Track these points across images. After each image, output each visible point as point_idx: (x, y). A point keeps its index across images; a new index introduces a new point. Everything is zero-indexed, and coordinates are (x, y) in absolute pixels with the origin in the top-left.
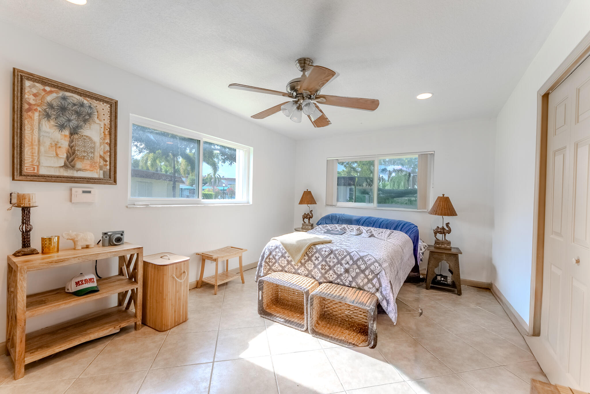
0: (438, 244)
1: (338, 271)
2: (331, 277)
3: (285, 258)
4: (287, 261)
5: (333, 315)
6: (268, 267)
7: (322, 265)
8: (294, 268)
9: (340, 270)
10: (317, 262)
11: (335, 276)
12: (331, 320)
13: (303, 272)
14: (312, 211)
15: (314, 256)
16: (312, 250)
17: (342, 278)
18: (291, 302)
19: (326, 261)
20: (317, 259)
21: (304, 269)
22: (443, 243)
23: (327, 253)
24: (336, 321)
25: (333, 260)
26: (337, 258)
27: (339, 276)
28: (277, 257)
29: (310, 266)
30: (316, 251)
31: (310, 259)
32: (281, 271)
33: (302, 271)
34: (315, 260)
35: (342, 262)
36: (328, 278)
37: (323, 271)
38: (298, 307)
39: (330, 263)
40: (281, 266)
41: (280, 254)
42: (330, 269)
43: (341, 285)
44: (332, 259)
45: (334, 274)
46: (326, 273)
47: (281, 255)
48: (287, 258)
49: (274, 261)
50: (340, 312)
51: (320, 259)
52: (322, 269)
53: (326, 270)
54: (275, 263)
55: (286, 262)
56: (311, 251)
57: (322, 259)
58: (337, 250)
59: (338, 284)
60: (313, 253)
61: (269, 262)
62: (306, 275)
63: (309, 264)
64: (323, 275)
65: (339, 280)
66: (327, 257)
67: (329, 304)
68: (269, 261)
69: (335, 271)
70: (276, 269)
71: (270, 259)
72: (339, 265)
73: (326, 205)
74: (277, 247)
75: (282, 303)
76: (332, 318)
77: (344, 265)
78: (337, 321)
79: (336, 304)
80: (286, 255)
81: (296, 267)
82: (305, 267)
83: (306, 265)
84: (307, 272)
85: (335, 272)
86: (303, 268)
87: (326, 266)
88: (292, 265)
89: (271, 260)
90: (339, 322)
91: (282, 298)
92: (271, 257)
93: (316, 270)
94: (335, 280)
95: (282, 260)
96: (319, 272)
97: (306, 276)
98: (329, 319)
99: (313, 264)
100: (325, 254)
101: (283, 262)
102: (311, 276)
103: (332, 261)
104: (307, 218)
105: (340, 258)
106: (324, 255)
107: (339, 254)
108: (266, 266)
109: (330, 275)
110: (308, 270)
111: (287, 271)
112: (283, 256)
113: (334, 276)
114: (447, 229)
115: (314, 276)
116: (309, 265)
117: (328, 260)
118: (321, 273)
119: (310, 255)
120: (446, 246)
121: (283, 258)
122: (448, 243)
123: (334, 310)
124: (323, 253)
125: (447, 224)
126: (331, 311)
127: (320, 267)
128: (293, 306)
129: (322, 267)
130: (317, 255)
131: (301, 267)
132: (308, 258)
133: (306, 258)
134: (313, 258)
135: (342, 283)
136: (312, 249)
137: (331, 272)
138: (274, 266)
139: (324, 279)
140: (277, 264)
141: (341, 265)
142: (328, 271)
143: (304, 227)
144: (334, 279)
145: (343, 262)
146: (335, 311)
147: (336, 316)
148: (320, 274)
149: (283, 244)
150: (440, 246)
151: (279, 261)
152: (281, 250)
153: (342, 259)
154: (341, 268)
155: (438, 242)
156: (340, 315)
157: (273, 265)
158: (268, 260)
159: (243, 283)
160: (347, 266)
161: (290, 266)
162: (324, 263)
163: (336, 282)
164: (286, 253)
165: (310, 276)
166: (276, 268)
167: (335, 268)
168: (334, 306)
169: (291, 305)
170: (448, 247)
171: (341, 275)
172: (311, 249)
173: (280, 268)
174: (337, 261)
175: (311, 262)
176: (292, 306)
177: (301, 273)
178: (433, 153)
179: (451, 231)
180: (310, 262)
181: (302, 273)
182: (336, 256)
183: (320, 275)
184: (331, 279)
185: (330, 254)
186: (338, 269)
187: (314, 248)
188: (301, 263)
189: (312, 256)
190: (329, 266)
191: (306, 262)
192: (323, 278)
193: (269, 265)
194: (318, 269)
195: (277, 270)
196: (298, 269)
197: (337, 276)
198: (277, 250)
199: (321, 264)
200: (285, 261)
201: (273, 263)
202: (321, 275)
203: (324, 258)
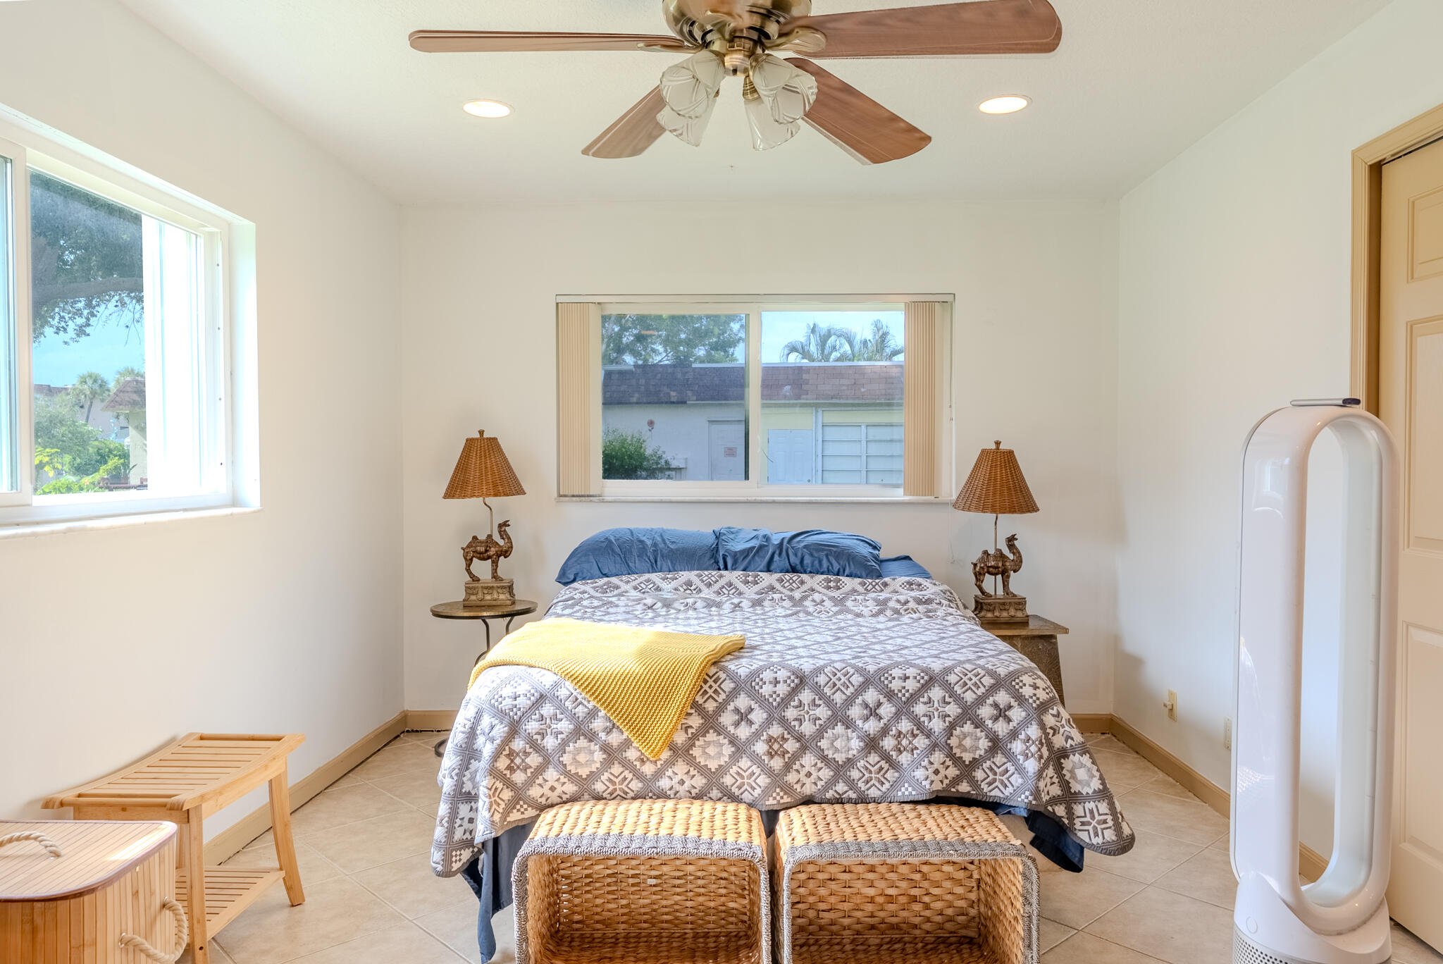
0: (989, 611)
1: (837, 750)
2: (808, 781)
3: (591, 741)
4: (606, 748)
5: (821, 928)
6: (507, 794)
7: (770, 740)
8: (639, 776)
9: (844, 744)
10: (743, 732)
11: (826, 773)
12: (813, 948)
13: (682, 782)
14: (505, 524)
15: (731, 707)
16: (715, 686)
17: (855, 774)
18: (623, 926)
19: (784, 722)
20: (743, 717)
21: (685, 768)
22: (1004, 604)
23: (782, 689)
24: (837, 947)
25: (811, 712)
26: (829, 702)
27: (841, 770)
28: (550, 743)
29: (713, 752)
30: (732, 685)
31: (711, 723)
32: (574, 799)
33: (676, 779)
34: (737, 724)
35: (849, 713)
36: (798, 787)
37: (777, 763)
38: (659, 936)
39: (801, 725)
40: (574, 778)
41: (565, 726)
42: (804, 749)
43: (850, 801)
44: (806, 708)
45: (819, 765)
46: (788, 767)
47: (571, 727)
48: (602, 735)
49: (534, 760)
50: (846, 906)
51: (758, 716)
52: (772, 757)
53: (787, 756)
54: (540, 770)
55: (599, 756)
56: (710, 692)
57: (765, 715)
58: (819, 670)
59: (840, 801)
60: (723, 696)
61: (508, 772)
62: (694, 792)
63: (708, 743)
64: (777, 780)
65: (841, 787)
66: (785, 702)
67: (802, 890)
68: (509, 768)
69: (826, 753)
70: (549, 793)
71: (512, 755)
72: (840, 729)
73: (560, 496)
74: (542, 696)
75: (582, 937)
76: (817, 940)
77: (859, 723)
78: (838, 944)
79: (830, 879)
80: (598, 724)
81: (648, 769)
82: (691, 761)
83: (696, 752)
84: (699, 782)
85: (824, 758)
86: (681, 768)
87: (787, 740)
88: (627, 764)
89: (518, 761)
90: (848, 947)
91: (577, 917)
92: (518, 744)
93: (745, 763)
94: (827, 788)
95: (579, 751)
96: (757, 771)
97: (699, 797)
98: (805, 948)
99: (726, 741)
100: (775, 692)
101: (582, 758)
102: (720, 795)
103: (807, 717)
104: (489, 557)
105: (838, 698)
106: (771, 700)
107: (835, 685)
108: (496, 789)
109: (803, 773)
110: (703, 770)
111: (605, 795)
112: (581, 731)
113: (820, 774)
114: (1011, 556)
115: (734, 789)
116: (711, 750)
117: (791, 713)
118: (769, 772)
119: (710, 706)
120: (1012, 612)
121: (582, 742)
122: (1020, 604)
123: (822, 906)
124: (766, 690)
125: (1011, 541)
126: (812, 914)
127: (760, 748)
128: (638, 936)
129: (770, 747)
130: (742, 702)
131: (670, 763)
132: (701, 721)
133: (696, 721)
134: (727, 719)
135: (854, 796)
136: (715, 682)
137: (808, 760)
138: (540, 781)
139: (782, 794)
140: (551, 774)
141: (849, 724)
142: (796, 757)
143: (473, 598)
144: (820, 784)
145: (855, 712)
146: (829, 911)
147: (834, 928)
148: (763, 776)
149: (575, 679)
150: (997, 614)
151: (566, 759)
152: (568, 704)
153: (849, 701)
154: (848, 739)
155: (990, 604)
156: (846, 921)
157: (530, 782)
158: (503, 763)
159: (295, 901)
160: (872, 726)
161: (616, 769)
162: (776, 730)
163: (829, 795)
164: (592, 714)
165: (715, 793)
166: (546, 790)
167: (824, 744)
168: (823, 892)
169: (627, 937)
170: (1019, 614)
171: (850, 762)
172: (711, 682)
173: (570, 788)
174: (830, 713)
175: (719, 734)
176: (633, 940)
177: (671, 789)
178: (949, 298)
179: (1021, 562)
180: (711, 736)
181: (677, 787)
182: (822, 696)
183: (763, 780)
184: (809, 789)
185: (795, 691)
186: (838, 744)
187: (722, 675)
188: (673, 748)
189: (721, 708)
190: (799, 738)
191: (695, 737)
192: (778, 790)
193: (509, 784)
194: (756, 759)
195: (554, 797)
196: (658, 774)
197: (832, 773)
198: (547, 710)
199: (765, 737)
200: (592, 753)
201: (529, 771)
202: (768, 780)
203: (776, 712)
